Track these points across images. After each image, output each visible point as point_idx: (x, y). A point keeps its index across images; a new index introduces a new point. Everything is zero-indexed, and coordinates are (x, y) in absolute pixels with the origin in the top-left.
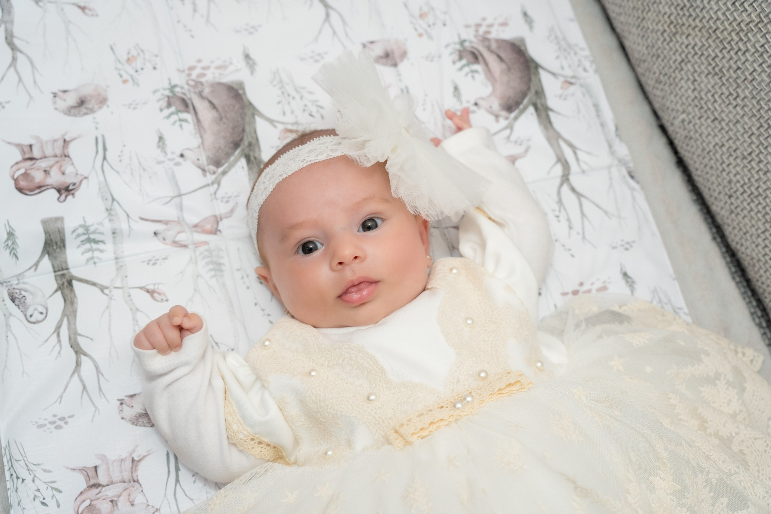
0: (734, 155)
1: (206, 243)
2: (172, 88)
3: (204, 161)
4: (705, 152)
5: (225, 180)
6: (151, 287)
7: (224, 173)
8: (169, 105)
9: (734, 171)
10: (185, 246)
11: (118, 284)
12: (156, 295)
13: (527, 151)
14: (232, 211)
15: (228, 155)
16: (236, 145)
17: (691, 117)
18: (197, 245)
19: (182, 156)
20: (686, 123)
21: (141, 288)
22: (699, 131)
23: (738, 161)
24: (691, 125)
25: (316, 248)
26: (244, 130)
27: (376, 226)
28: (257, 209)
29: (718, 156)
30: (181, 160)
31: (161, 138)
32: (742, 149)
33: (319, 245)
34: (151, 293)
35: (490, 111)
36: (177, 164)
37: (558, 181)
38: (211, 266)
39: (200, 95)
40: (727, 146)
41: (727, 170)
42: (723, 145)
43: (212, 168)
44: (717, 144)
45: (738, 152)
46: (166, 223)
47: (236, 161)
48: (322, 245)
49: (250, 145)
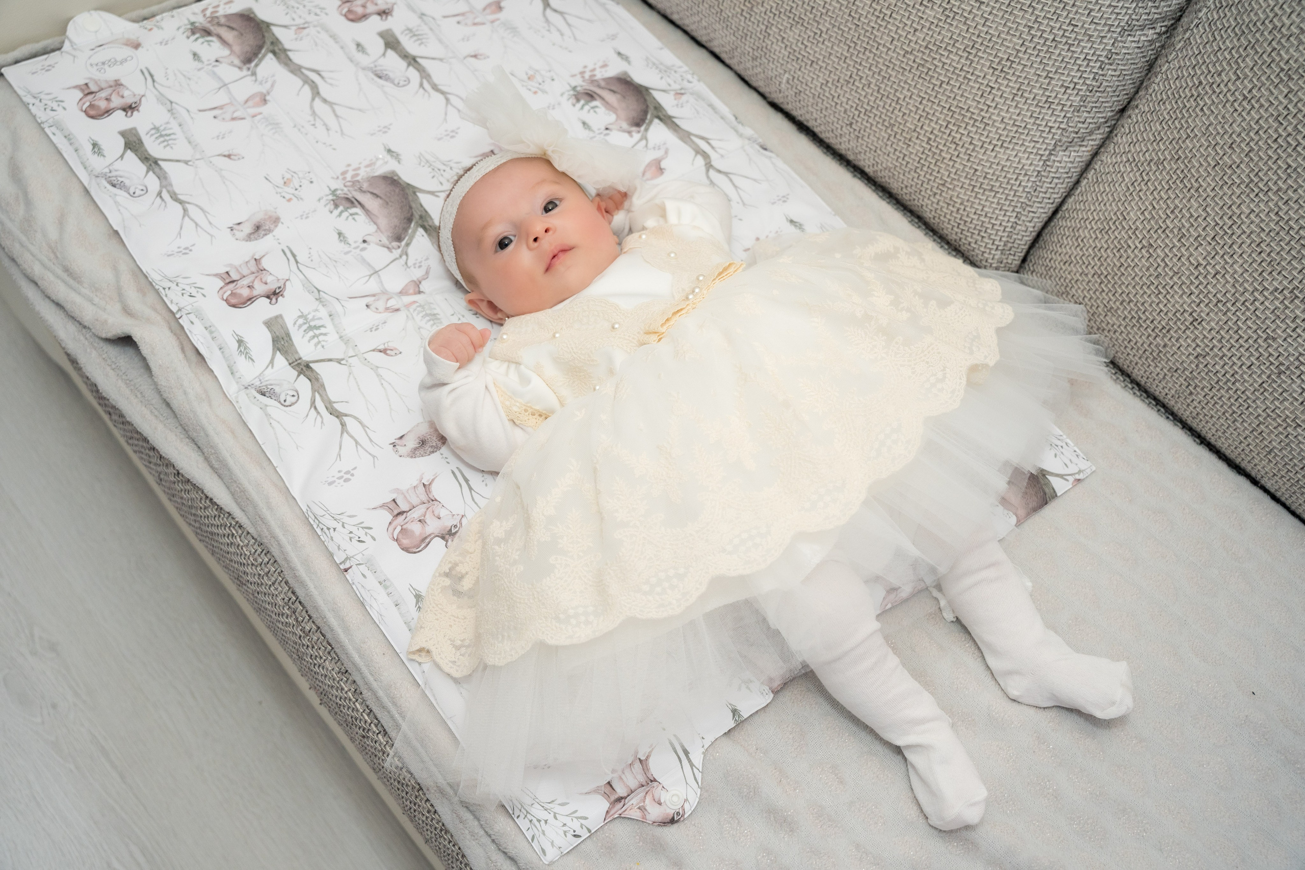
0: (839, 85)
1: (415, 302)
2: (334, 192)
3: (385, 241)
4: (816, 98)
5: (410, 250)
6: (382, 347)
7: (408, 245)
8: (336, 206)
9: (845, 100)
10: (398, 310)
11: (351, 353)
12: (388, 352)
13: (666, 152)
14: (427, 273)
15: (406, 230)
16: (410, 220)
17: (792, 73)
18: (407, 306)
19: (364, 241)
20: (791, 82)
21: (374, 350)
22: (804, 81)
23: (844, 88)
24: (795, 80)
25: (511, 241)
26: (411, 208)
27: (556, 206)
28: (449, 235)
29: (827, 94)
30: (365, 245)
31: (340, 234)
32: (842, 76)
33: (512, 238)
34: (384, 351)
35: (621, 130)
36: (363, 249)
37: (704, 169)
38: (428, 318)
39: (361, 190)
40: (830, 80)
41: (839, 102)
42: (828, 82)
43: (395, 244)
44: (822, 84)
45: (841, 81)
46: (374, 295)
47: (414, 232)
48: (515, 236)
49: (421, 217)
